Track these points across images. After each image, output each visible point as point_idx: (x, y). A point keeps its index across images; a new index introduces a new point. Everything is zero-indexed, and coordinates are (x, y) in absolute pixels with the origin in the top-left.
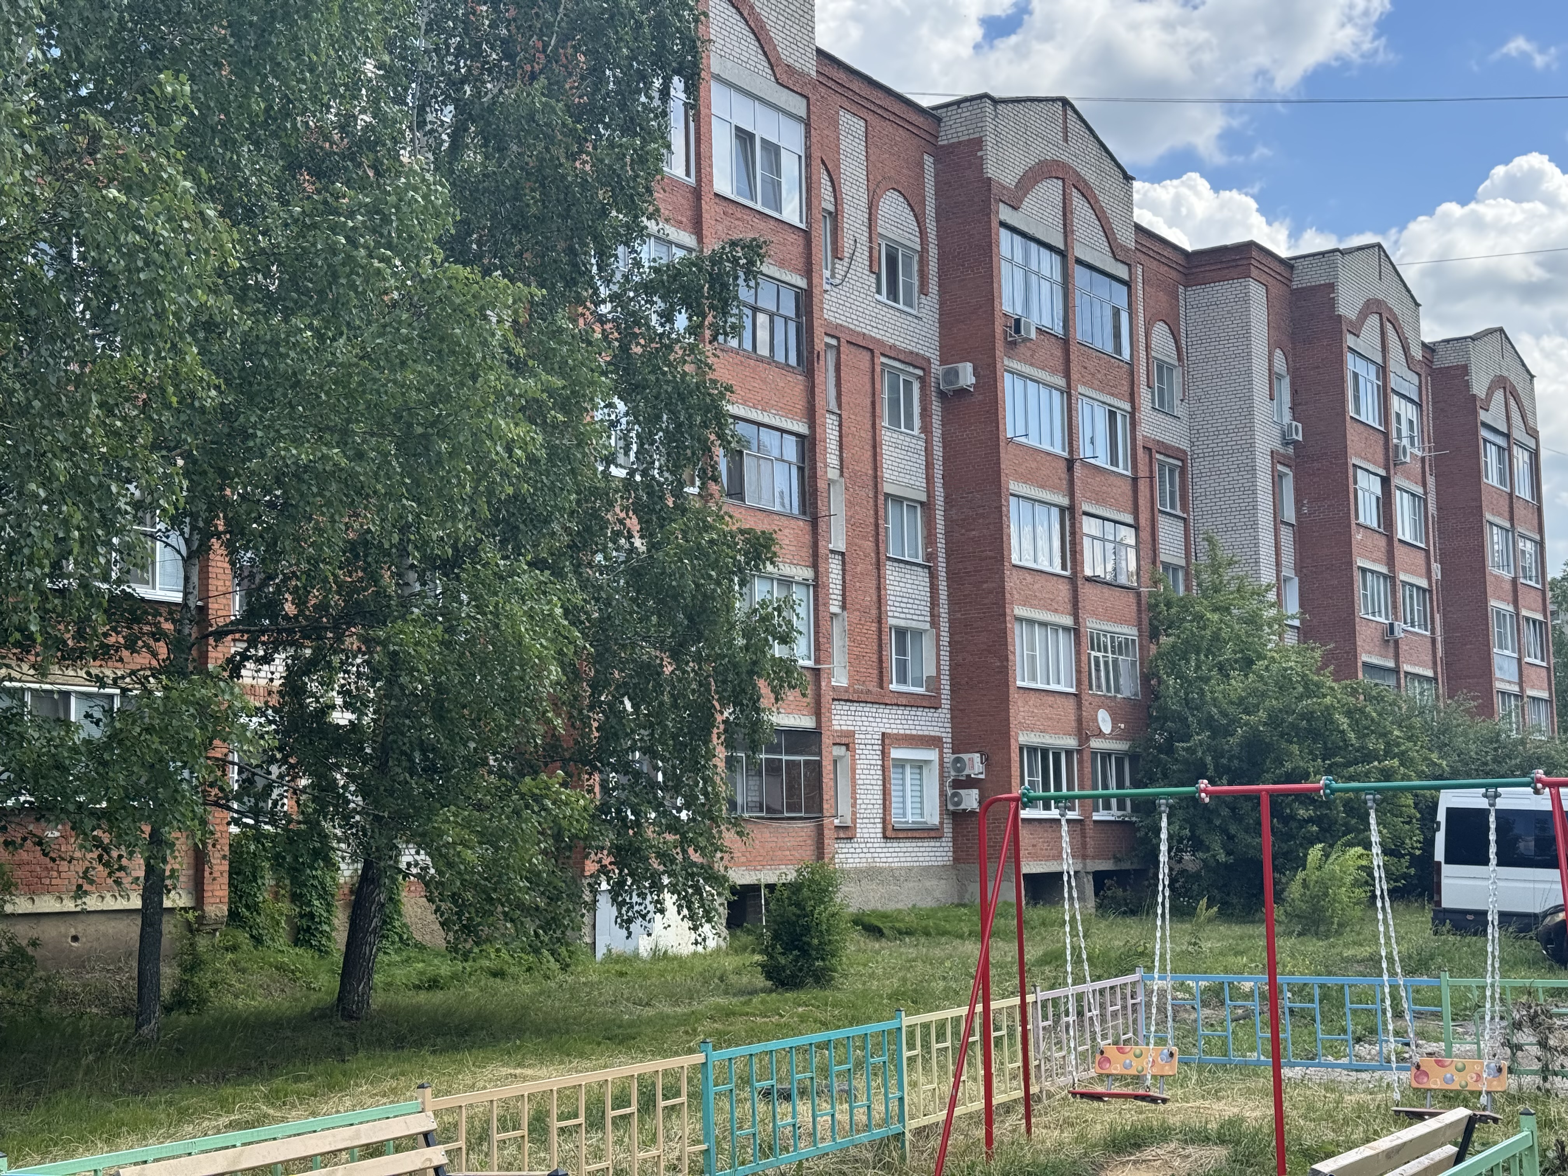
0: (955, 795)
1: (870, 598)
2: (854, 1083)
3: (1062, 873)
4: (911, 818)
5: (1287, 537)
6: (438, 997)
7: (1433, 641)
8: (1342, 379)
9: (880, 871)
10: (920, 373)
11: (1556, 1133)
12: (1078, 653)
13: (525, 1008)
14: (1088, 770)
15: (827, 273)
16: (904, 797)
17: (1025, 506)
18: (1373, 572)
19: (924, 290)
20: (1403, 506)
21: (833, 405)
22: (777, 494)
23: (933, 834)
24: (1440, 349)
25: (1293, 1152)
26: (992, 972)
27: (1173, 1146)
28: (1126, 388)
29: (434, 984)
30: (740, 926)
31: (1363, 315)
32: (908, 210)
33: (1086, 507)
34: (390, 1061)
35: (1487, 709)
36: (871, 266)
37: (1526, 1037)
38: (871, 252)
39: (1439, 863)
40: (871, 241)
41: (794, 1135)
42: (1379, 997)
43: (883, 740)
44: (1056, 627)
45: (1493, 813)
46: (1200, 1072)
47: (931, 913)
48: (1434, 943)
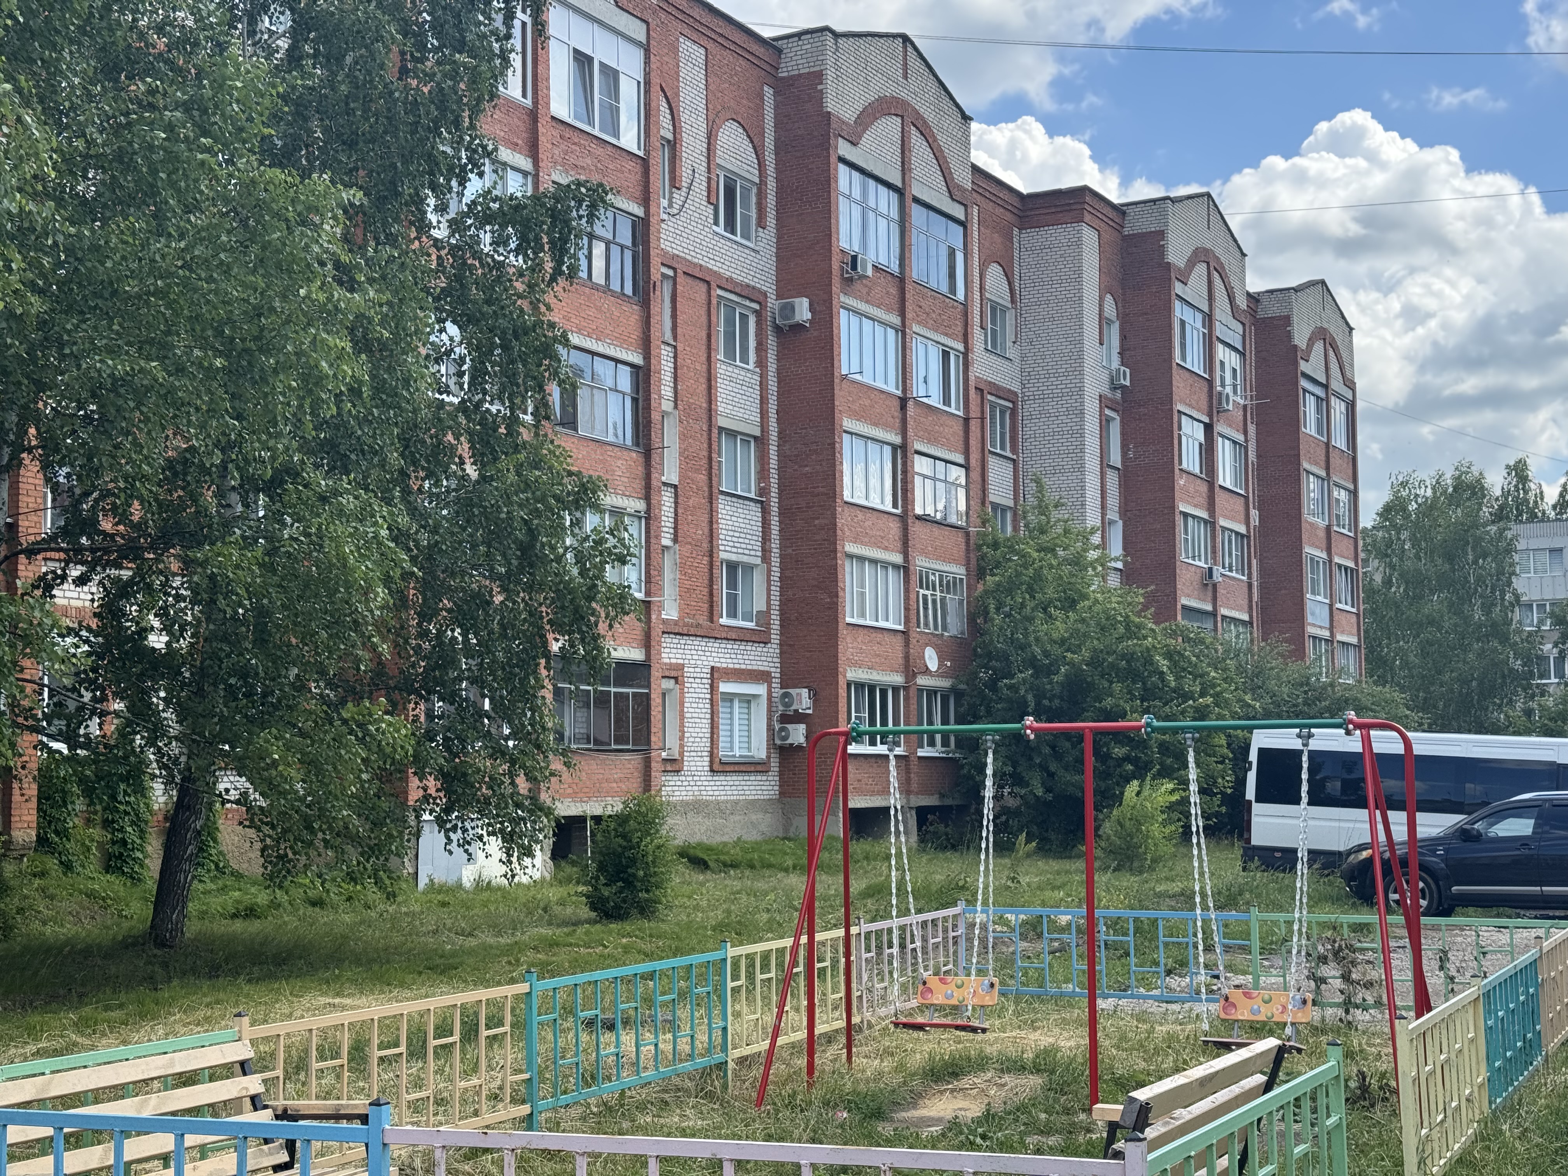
0: (782, 729)
1: (701, 532)
2: (678, 1013)
3: (888, 809)
4: (738, 752)
5: (1113, 480)
6: (254, 926)
7: (1250, 586)
8: (1170, 327)
9: (707, 804)
10: (756, 306)
11: (1357, 1063)
12: (907, 591)
13: (345, 937)
14: (914, 706)
15: (665, 203)
16: (731, 731)
17: (858, 443)
18: (1194, 517)
19: (761, 223)
20: (1225, 454)
21: (668, 336)
22: (610, 425)
23: (759, 768)
24: (1265, 301)
25: (1105, 1081)
26: (817, 904)
27: (989, 1075)
28: (960, 328)
29: (250, 912)
30: (564, 857)
31: (1192, 263)
32: (747, 142)
33: (918, 446)
34: (205, 989)
35: (1299, 653)
36: (708, 197)
37: (1330, 971)
38: (709, 183)
39: (1250, 802)
40: (709, 172)
41: (617, 1065)
42: (1191, 931)
43: (712, 674)
44: (885, 565)
45: (1306, 753)
46: (1017, 1003)
47: (756, 846)
48: (1242, 878)
